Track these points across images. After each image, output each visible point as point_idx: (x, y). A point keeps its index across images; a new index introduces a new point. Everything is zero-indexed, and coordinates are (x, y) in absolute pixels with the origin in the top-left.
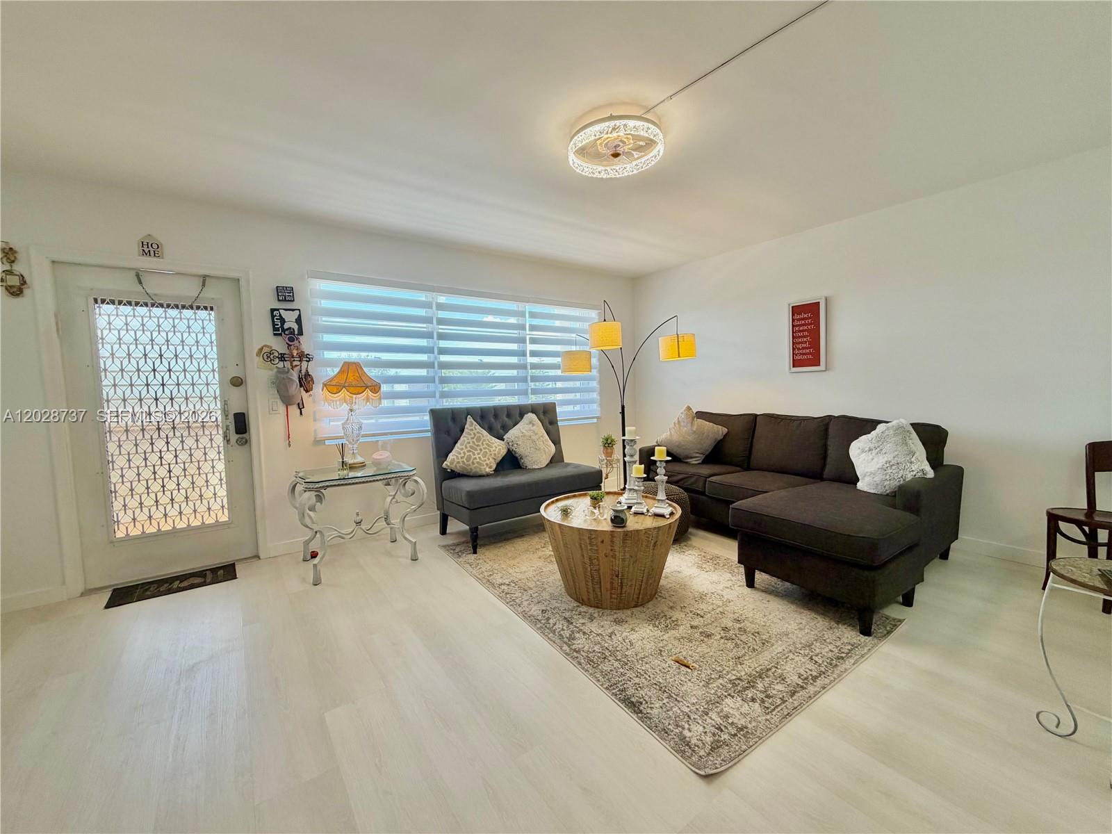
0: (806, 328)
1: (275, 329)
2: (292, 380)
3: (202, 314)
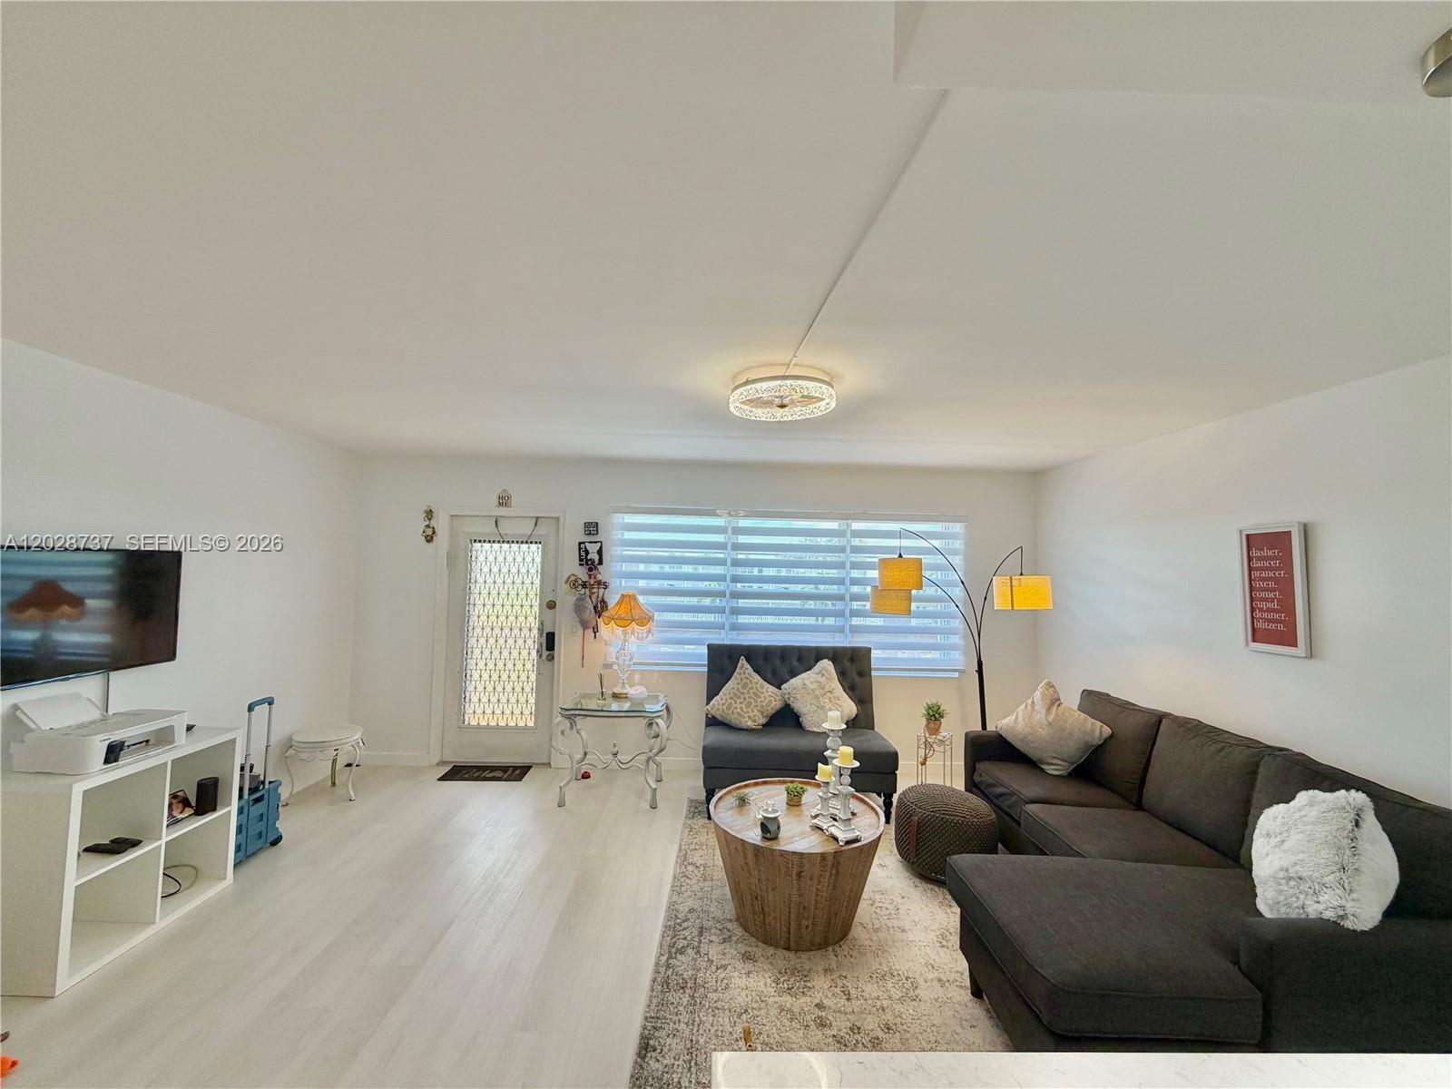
0: (1271, 574)
1: (581, 560)
3: (534, 547)
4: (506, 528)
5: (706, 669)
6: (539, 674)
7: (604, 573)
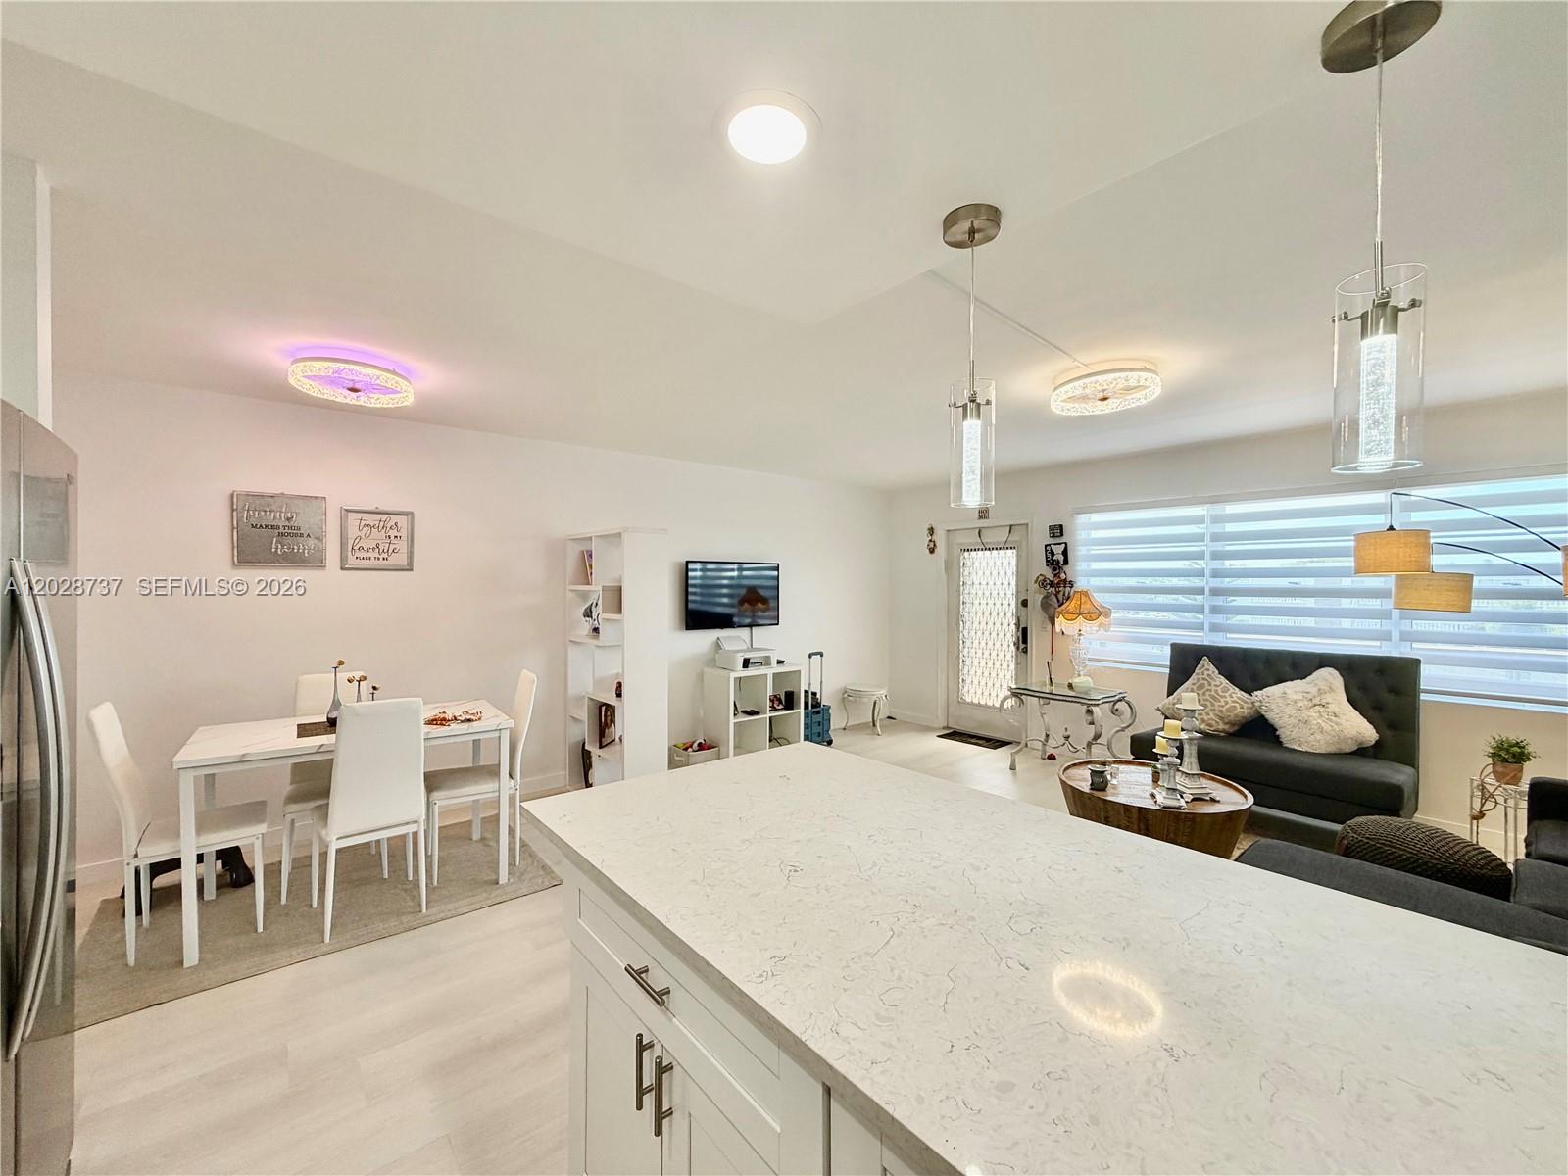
1: (1047, 561)
3: (1010, 551)
4: (988, 537)
5: (1168, 671)
6: (1017, 664)
7: (1069, 572)
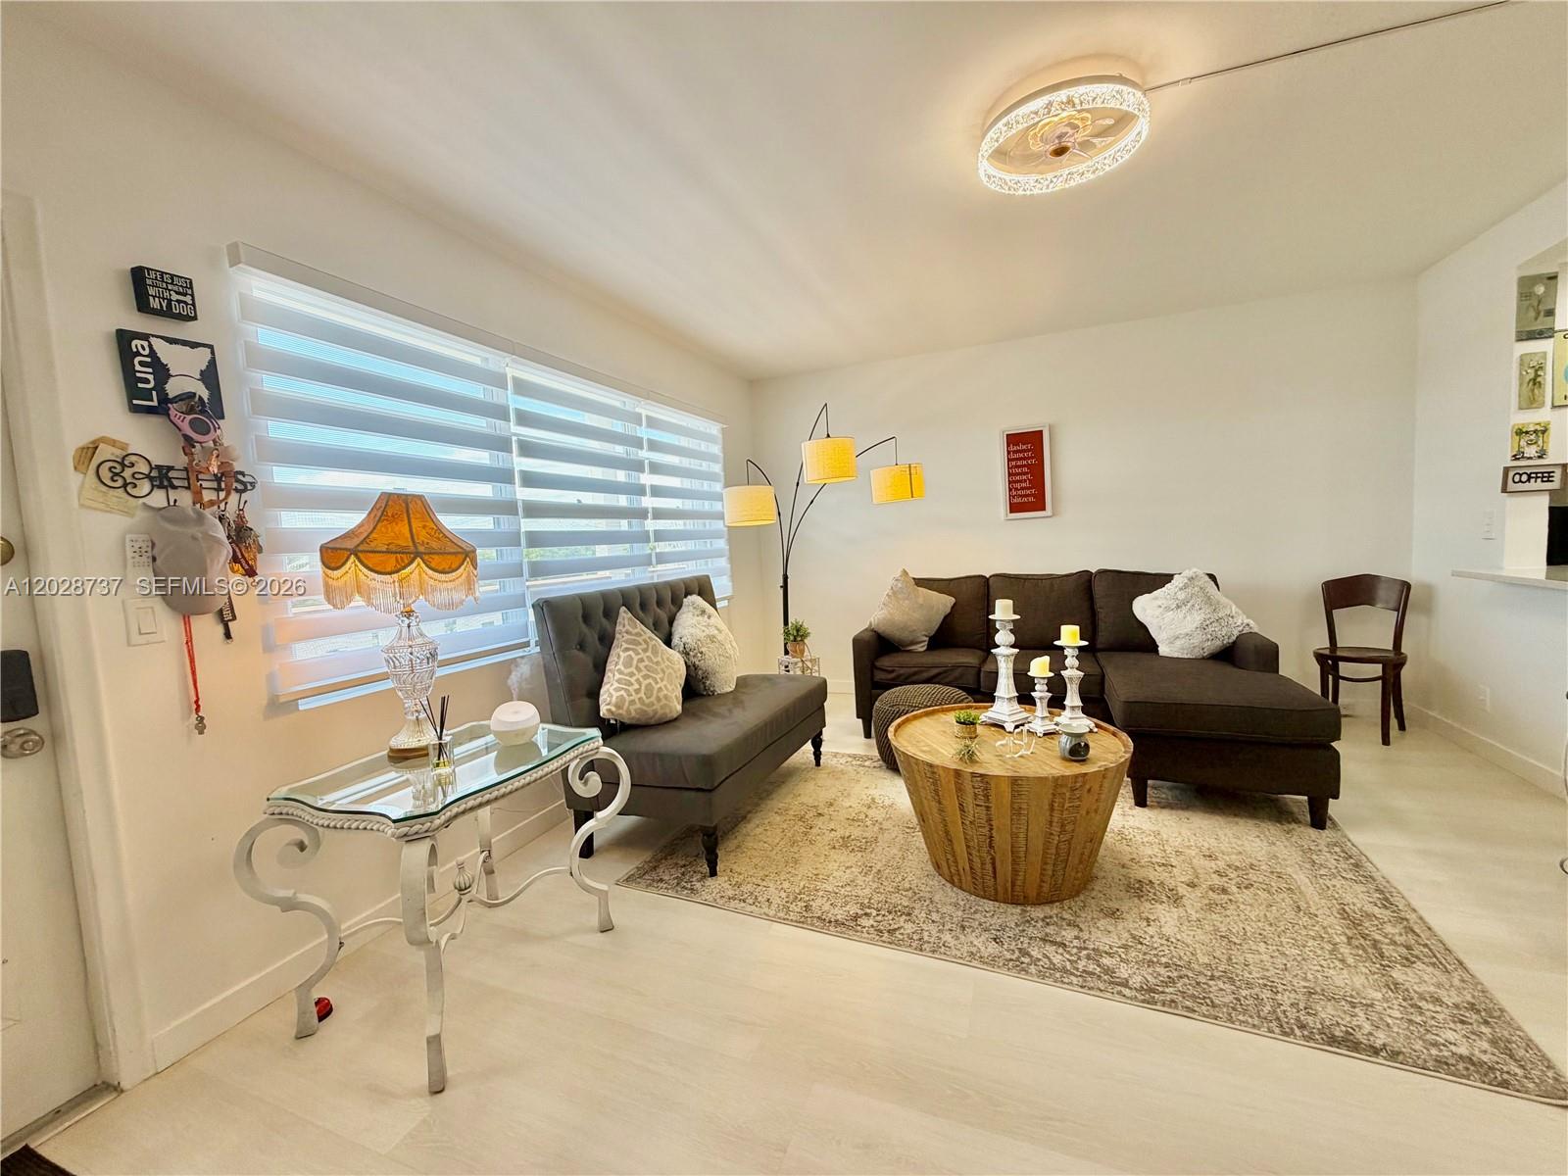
0: (1025, 462)
1: (135, 393)
2: (218, 541)
7: (234, 443)
